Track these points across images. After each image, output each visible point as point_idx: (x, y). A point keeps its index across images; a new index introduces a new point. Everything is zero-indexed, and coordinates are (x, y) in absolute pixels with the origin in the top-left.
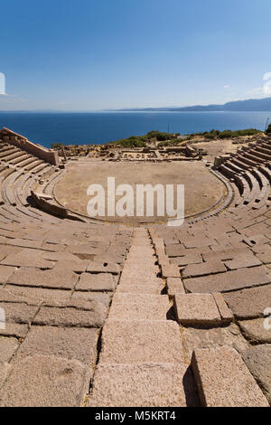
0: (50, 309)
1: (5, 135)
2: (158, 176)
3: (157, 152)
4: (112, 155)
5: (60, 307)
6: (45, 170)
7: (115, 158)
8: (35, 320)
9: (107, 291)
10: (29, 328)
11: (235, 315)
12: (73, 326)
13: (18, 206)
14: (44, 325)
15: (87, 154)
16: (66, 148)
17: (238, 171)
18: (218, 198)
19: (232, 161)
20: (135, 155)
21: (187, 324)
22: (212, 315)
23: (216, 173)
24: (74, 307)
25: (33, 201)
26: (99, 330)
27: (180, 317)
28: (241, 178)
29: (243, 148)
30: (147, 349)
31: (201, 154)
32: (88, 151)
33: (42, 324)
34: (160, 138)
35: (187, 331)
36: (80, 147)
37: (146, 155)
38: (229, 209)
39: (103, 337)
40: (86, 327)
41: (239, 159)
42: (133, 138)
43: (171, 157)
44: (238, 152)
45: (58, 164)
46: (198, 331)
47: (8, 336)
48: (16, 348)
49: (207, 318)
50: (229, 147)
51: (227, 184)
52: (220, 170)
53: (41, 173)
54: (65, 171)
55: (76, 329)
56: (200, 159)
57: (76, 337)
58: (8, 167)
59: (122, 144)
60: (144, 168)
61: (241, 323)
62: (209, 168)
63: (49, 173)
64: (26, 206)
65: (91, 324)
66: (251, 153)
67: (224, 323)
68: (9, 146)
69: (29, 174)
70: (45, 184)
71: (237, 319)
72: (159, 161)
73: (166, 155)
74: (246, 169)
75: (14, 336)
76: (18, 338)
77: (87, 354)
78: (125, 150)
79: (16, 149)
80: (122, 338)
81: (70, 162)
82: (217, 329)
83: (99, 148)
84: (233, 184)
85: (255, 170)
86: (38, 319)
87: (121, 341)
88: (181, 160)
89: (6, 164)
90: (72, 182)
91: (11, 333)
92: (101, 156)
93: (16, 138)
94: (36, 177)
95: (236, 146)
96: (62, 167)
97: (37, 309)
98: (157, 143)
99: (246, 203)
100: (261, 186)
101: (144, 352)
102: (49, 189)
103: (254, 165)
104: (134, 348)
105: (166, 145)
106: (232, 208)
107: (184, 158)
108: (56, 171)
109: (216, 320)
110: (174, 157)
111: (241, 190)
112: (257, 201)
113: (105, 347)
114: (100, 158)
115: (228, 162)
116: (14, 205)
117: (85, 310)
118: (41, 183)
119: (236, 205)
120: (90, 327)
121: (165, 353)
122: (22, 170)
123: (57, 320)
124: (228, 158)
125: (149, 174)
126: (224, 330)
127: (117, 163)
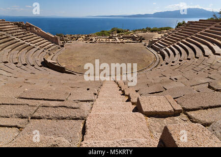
0: (46, 108)
1: (28, 27)
2: (118, 50)
3: (117, 38)
4: (91, 40)
5: (54, 107)
6: (52, 48)
7: (93, 41)
8: (33, 115)
9: (89, 101)
10: (29, 121)
11: (183, 108)
12: (63, 119)
13: (35, 66)
14: (41, 118)
15: (77, 40)
16: (65, 36)
17: (162, 48)
18: (151, 62)
19: (159, 42)
20: (104, 40)
21: (149, 115)
22: (167, 108)
23: (150, 49)
24: (65, 107)
25: (45, 64)
26: (83, 121)
27: (144, 110)
28: (164, 51)
29: (165, 35)
30: (121, 132)
31: (141, 39)
32: (78, 38)
33: (39, 118)
34: (118, 32)
35: (150, 120)
36: (73, 36)
37: (111, 40)
38: (158, 67)
39: (87, 124)
40: (73, 119)
41: (162, 41)
42: (103, 31)
43: (125, 41)
44: (162, 37)
45: (60, 45)
46: (158, 119)
47: (11, 127)
48: (16, 135)
49: (164, 110)
50: (157, 36)
51: (156, 55)
52: (152, 47)
53: (50, 49)
54: (64, 48)
55: (66, 121)
56: (141, 42)
57: (66, 126)
58: (30, 45)
59: (97, 34)
60: (110, 46)
61: (189, 113)
62: (146, 46)
63: (54, 49)
64: (41, 66)
65: (78, 117)
66: (169, 37)
67: (176, 113)
68: (30, 33)
69: (43, 49)
70: (53, 55)
71: (185, 110)
72: (118, 43)
73: (122, 40)
74: (166, 46)
75: (16, 127)
76: (19, 128)
77: (74, 137)
78: (99, 37)
79: (34, 35)
80: (101, 125)
81: (67, 43)
82: (172, 118)
83: (84, 37)
84: (159, 55)
85: (172, 46)
86: (36, 114)
87: (101, 127)
88: (130, 42)
89: (29, 43)
90: (68, 54)
91: (14, 125)
92: (85, 40)
93: (34, 28)
94: (47, 51)
95: (160, 35)
96: (62, 46)
97: (35, 108)
98: (117, 34)
99: (167, 64)
100: (175, 54)
101: (120, 134)
102: (55, 58)
103: (171, 44)
104: (111, 131)
105: (122, 35)
106: (159, 67)
107: (132, 41)
108: (59, 48)
109: (171, 111)
110: (127, 41)
111: (164, 57)
112: (173, 62)
113: (88, 131)
114: (85, 42)
115: (157, 43)
116: (33, 66)
117: (73, 108)
118: (50, 55)
119: (161, 65)
120: (77, 119)
121: (136, 134)
122: (38, 47)
123: (51, 115)
124: (156, 41)
125: (112, 50)
126: (177, 118)
127: (94, 44)
